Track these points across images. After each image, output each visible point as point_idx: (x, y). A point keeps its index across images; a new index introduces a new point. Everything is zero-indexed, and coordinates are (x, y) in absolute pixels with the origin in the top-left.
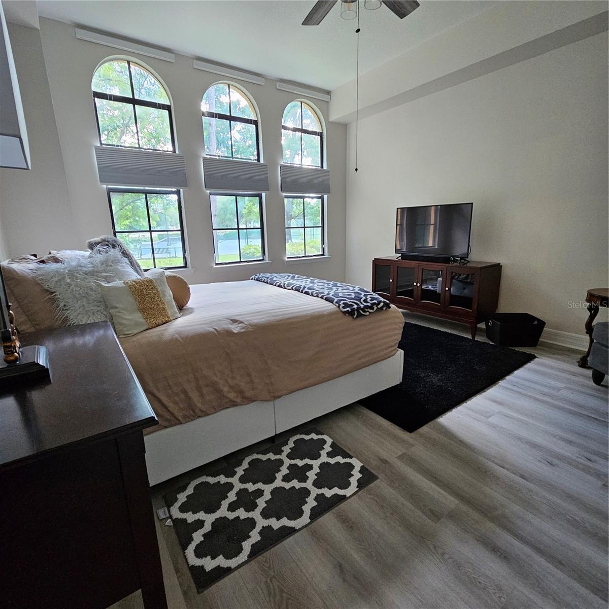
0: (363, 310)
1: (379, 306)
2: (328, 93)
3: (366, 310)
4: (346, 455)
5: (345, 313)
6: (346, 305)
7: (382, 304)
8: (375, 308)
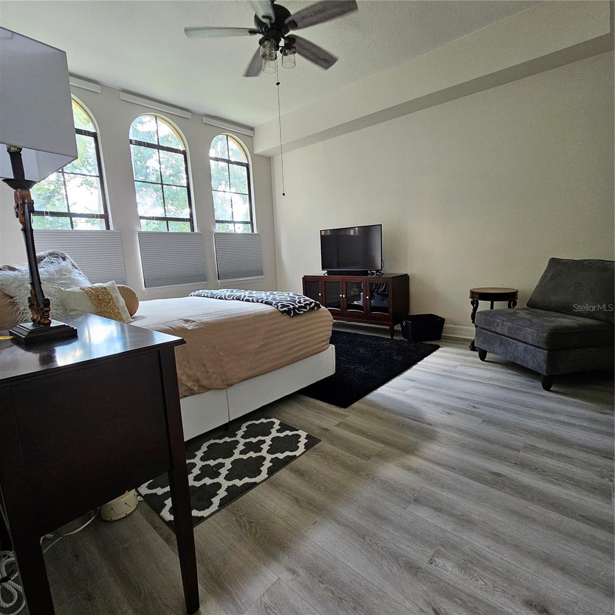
0: (298, 309)
1: (311, 306)
2: (252, 129)
3: (301, 310)
4: (292, 429)
5: (283, 312)
6: (283, 306)
7: (313, 304)
8: (308, 308)
